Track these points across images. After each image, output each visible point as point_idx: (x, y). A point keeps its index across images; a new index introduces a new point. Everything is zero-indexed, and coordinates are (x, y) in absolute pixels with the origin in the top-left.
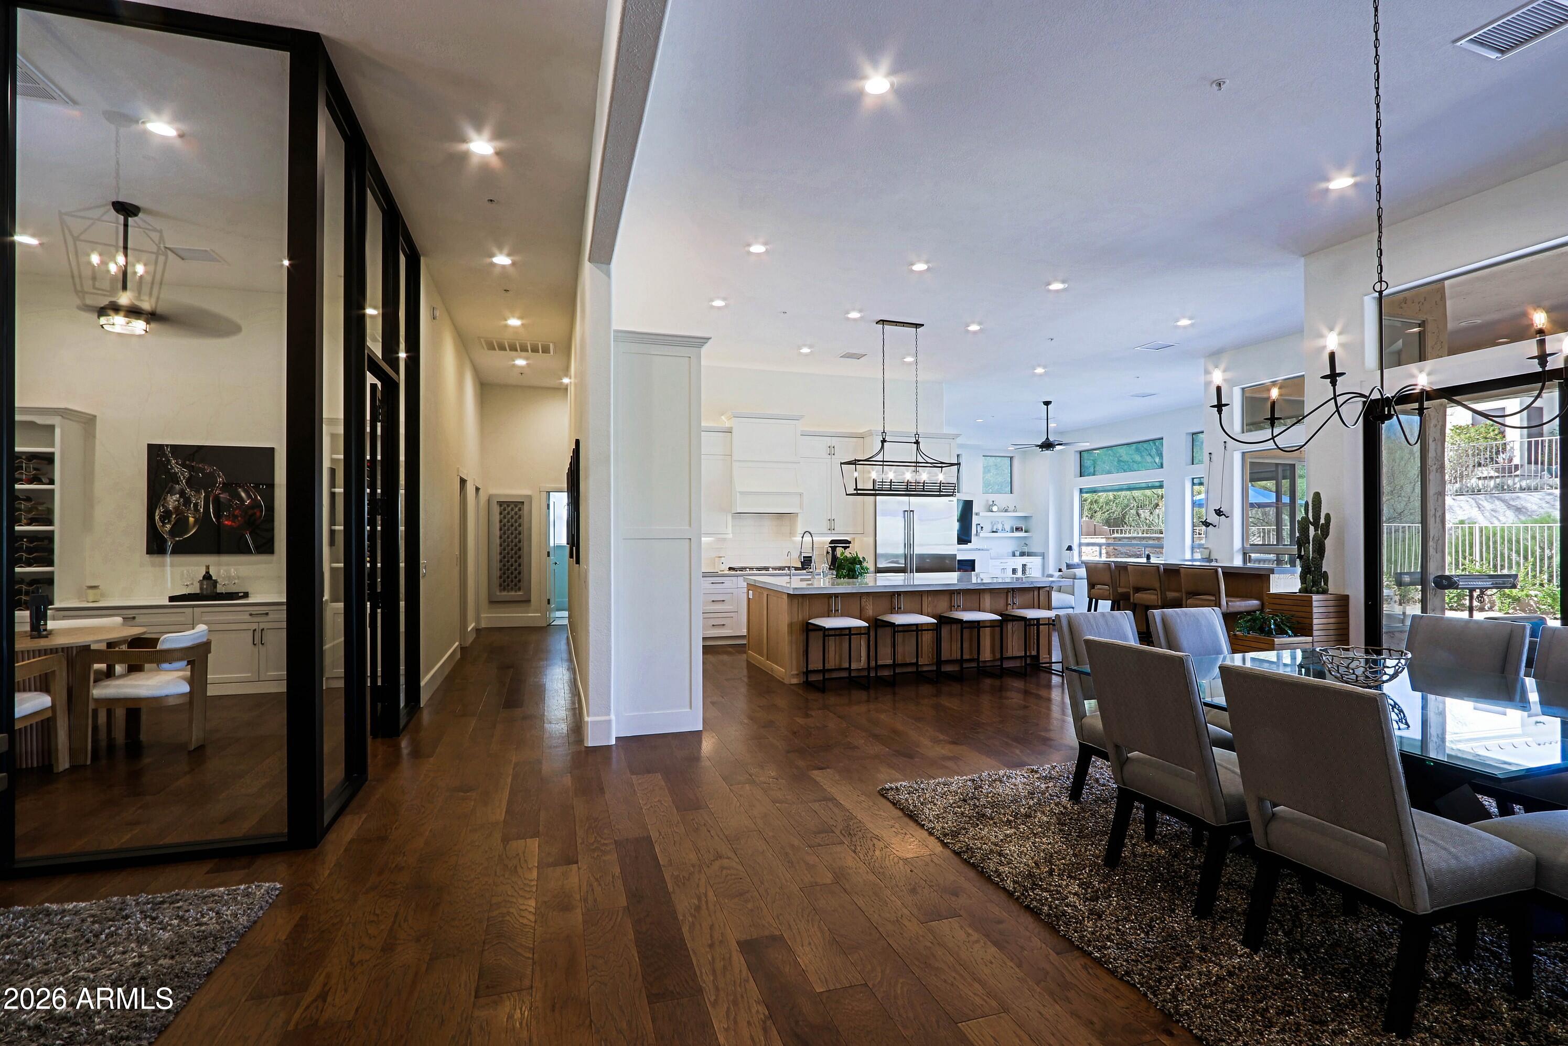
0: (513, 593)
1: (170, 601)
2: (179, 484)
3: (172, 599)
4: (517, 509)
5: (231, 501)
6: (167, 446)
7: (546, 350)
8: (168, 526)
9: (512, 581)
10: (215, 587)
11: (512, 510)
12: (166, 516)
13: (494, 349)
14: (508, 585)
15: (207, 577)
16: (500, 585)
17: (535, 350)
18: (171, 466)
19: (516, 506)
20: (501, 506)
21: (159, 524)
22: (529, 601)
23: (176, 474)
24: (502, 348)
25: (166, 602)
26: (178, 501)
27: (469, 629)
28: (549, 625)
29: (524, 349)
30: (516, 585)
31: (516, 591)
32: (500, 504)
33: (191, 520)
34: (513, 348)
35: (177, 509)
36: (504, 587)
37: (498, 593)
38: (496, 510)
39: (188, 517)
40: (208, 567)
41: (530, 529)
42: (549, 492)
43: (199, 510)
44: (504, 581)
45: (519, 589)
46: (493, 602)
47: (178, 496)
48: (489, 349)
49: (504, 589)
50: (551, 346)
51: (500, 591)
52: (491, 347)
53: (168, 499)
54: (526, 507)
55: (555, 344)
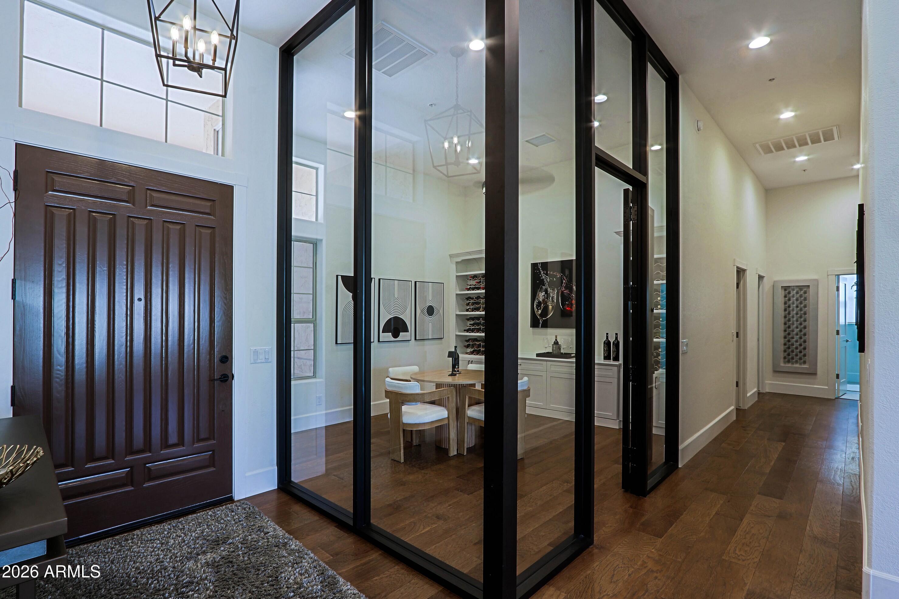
0: (797, 365)
1: (536, 357)
2: (545, 286)
3: (538, 355)
4: (802, 292)
5: (570, 294)
6: (539, 263)
7: (828, 137)
8: (540, 311)
9: (797, 355)
10: (560, 349)
11: (797, 293)
12: (539, 304)
13: (771, 152)
14: (793, 358)
15: (556, 343)
16: (785, 358)
17: (815, 140)
18: (541, 275)
19: (801, 290)
20: (785, 290)
21: (536, 310)
22: (815, 374)
23: (543, 279)
24: (779, 148)
25: (535, 357)
26: (544, 296)
27: (748, 395)
28: (838, 398)
29: (803, 143)
30: (800, 359)
31: (800, 364)
32: (785, 288)
33: (550, 307)
34: (791, 145)
35: (543, 300)
36: (788, 359)
37: (782, 364)
38: (780, 294)
39: (549, 305)
40: (556, 337)
41: (817, 309)
42: (838, 275)
43: (554, 301)
44: (789, 355)
45: (805, 362)
46: (777, 371)
47: (544, 293)
48: (766, 153)
49: (789, 362)
50: (835, 129)
51: (785, 363)
52: (767, 150)
53: (540, 295)
54: (812, 290)
55: (838, 126)
